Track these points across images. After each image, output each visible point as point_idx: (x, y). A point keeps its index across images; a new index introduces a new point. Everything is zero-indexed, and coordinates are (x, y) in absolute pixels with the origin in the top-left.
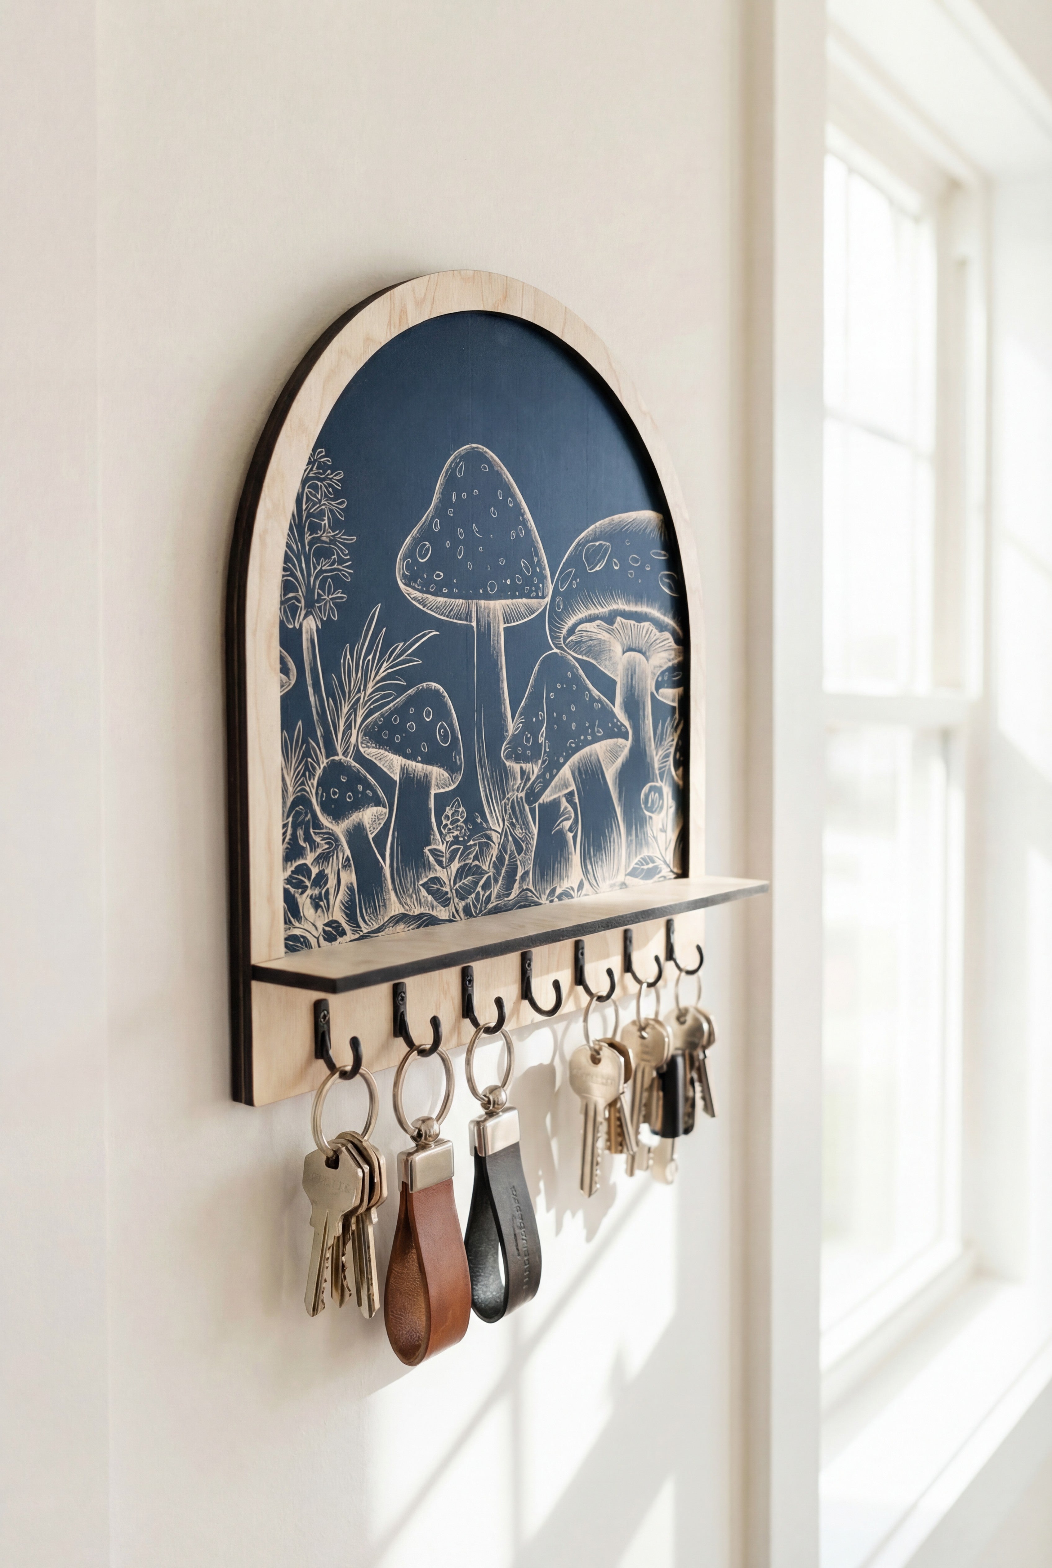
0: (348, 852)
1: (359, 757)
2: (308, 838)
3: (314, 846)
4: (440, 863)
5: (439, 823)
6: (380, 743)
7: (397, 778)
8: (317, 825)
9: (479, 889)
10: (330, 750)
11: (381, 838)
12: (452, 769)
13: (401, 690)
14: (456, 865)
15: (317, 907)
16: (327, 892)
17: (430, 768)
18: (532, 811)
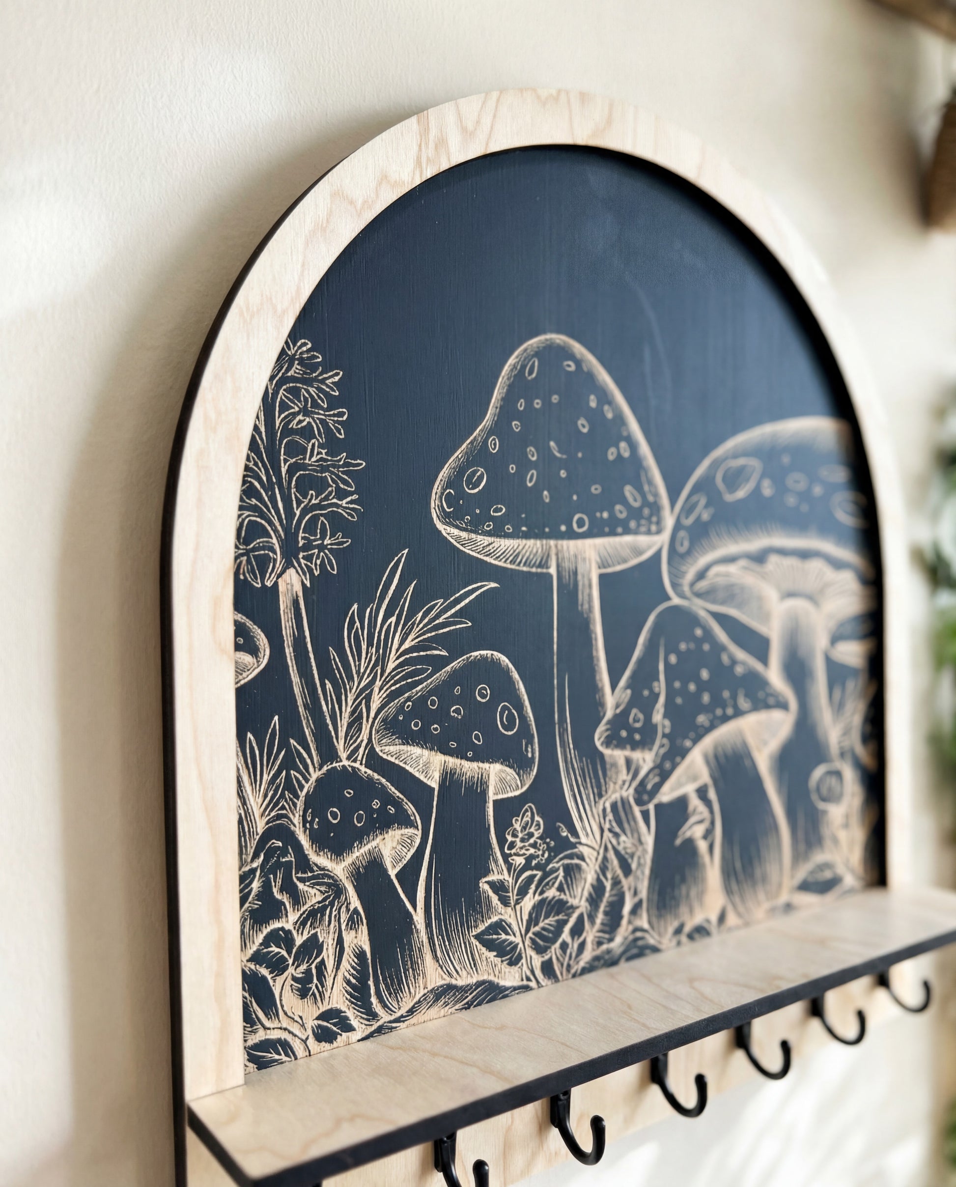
0: (355, 903)
1: (374, 760)
2: (289, 887)
3: (297, 899)
4: (505, 902)
5: (502, 841)
6: (409, 738)
7: (434, 784)
8: (304, 863)
9: (566, 935)
10: (328, 753)
11: (409, 874)
12: (521, 764)
13: (438, 663)
14: (529, 902)
15: (303, 993)
16: (321, 966)
17: (486, 766)
18: (645, 815)
